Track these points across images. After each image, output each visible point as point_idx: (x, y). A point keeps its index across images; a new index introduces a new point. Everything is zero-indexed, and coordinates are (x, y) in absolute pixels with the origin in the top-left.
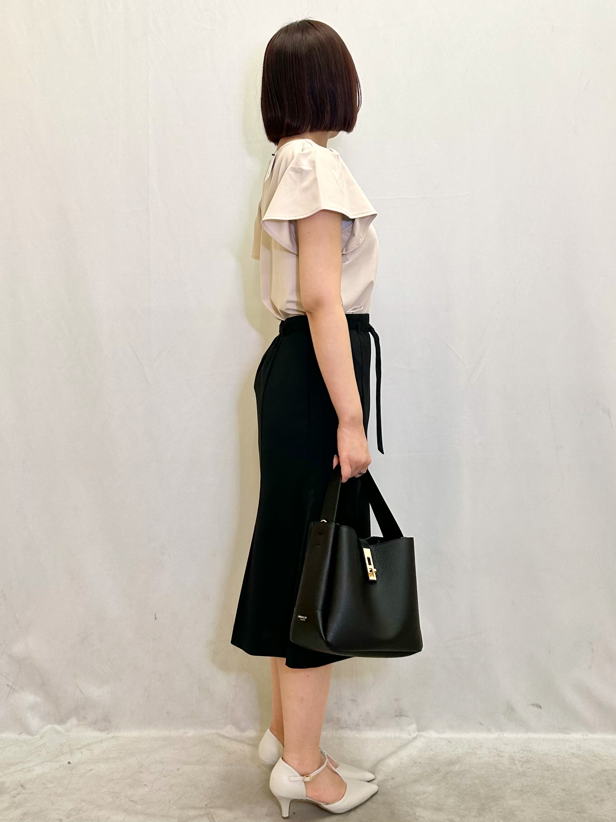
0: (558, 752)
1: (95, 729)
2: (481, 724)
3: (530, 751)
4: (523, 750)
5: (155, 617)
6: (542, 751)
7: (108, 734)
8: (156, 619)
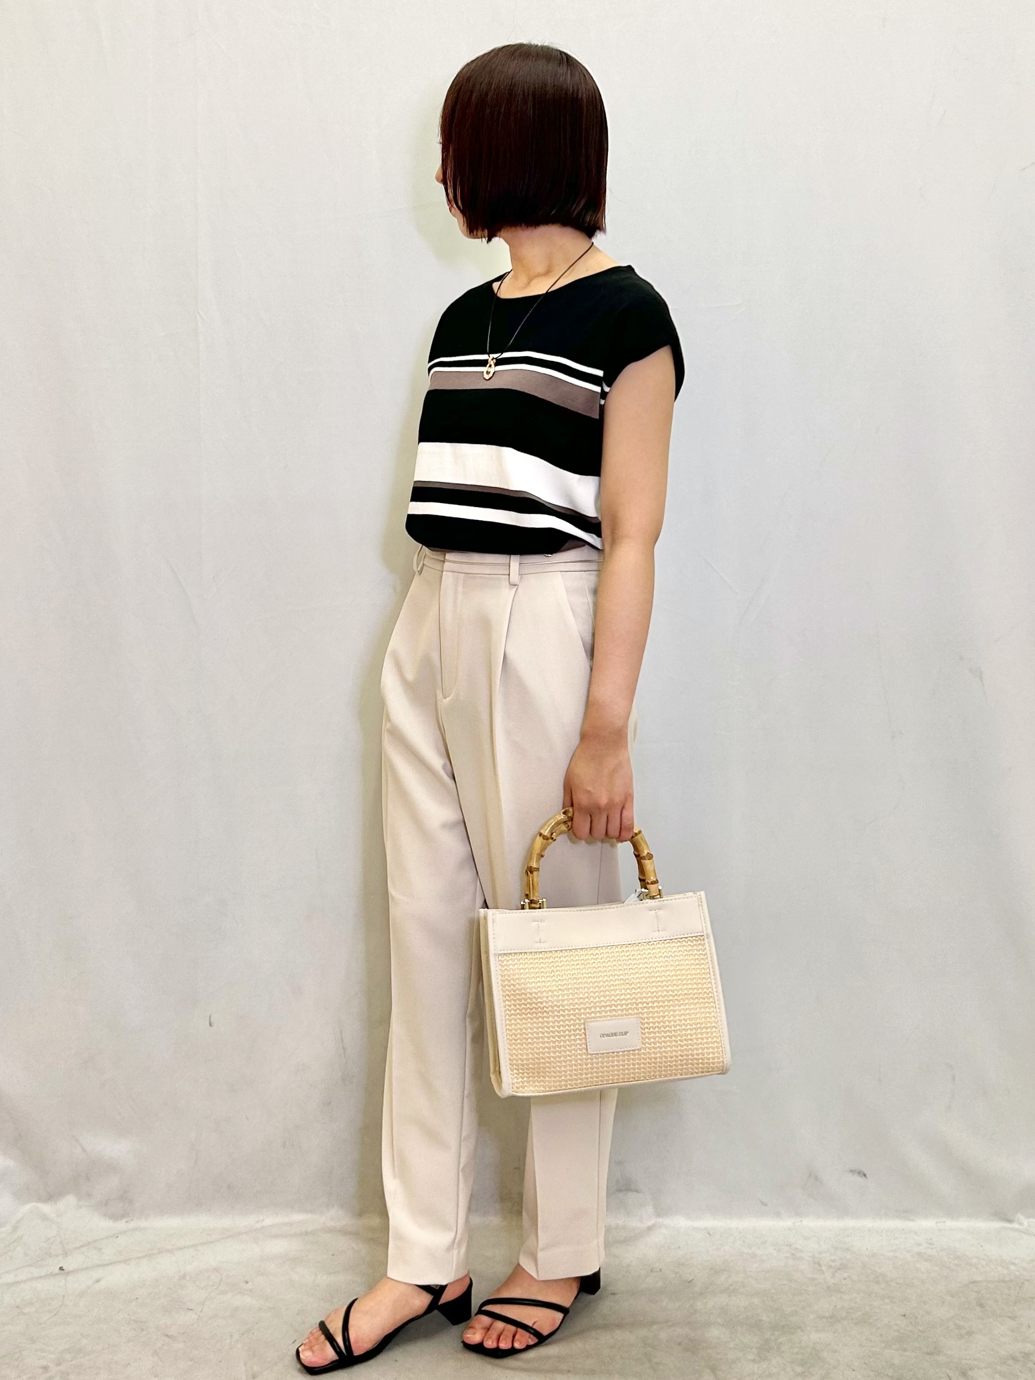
0: (895, 1251)
1: (105, 1215)
2: (763, 1204)
3: (848, 1249)
4: (836, 1249)
5: (210, 1021)
6: (867, 1249)
7: (127, 1224)
8: (210, 1025)
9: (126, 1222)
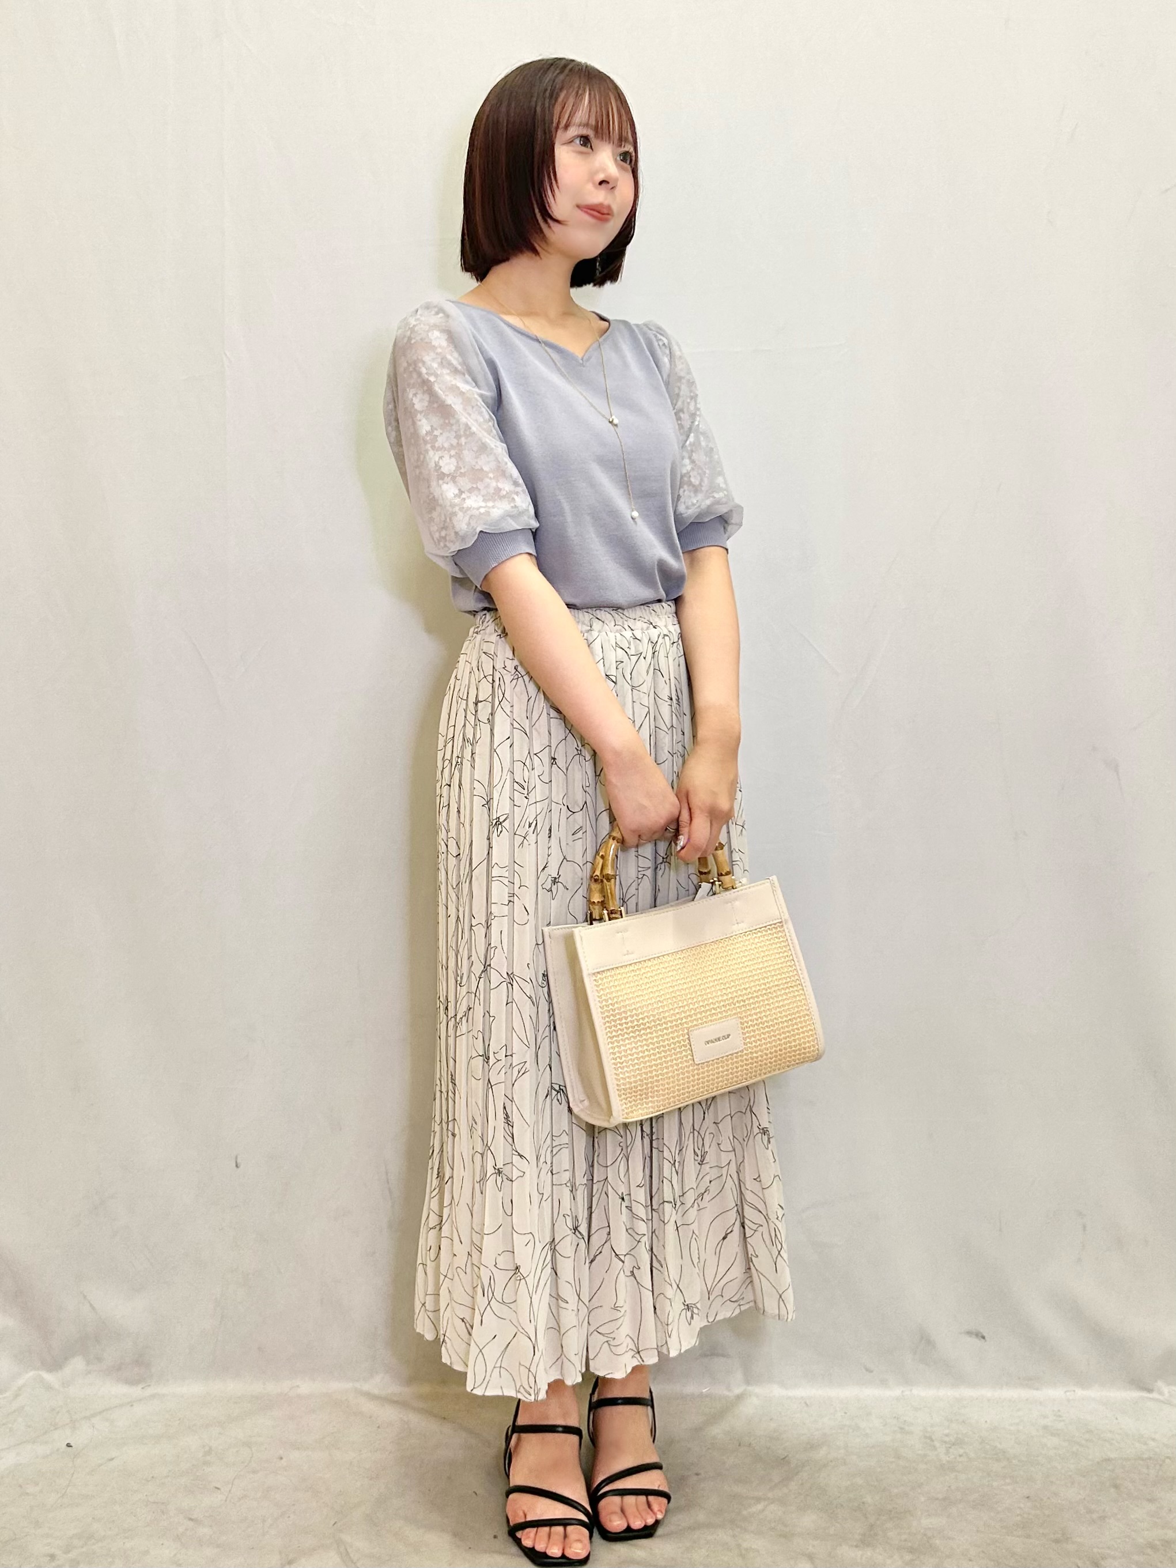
0: (1018, 1424)
1: (118, 1381)
2: (867, 1370)
3: (964, 1422)
4: (951, 1421)
5: (236, 1163)
6: (986, 1422)
7: (144, 1390)
8: (237, 1166)
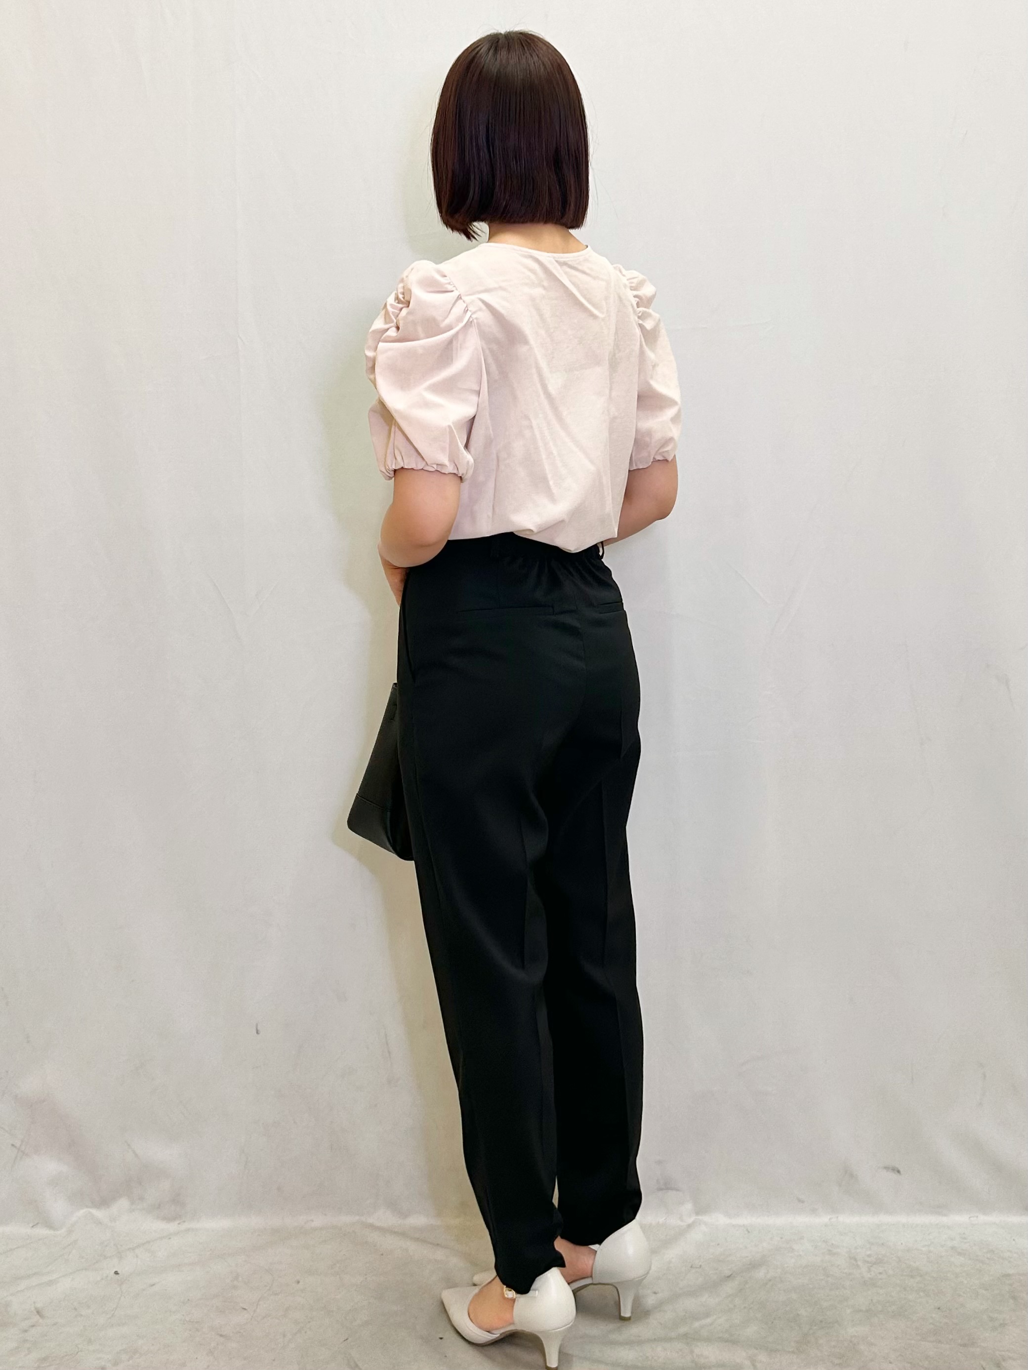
0: (929, 1246)
1: (158, 1218)
2: (800, 1201)
3: (883, 1245)
4: (871, 1244)
5: (257, 1030)
7: (180, 1226)
8: (257, 1032)
9: (179, 1224)
